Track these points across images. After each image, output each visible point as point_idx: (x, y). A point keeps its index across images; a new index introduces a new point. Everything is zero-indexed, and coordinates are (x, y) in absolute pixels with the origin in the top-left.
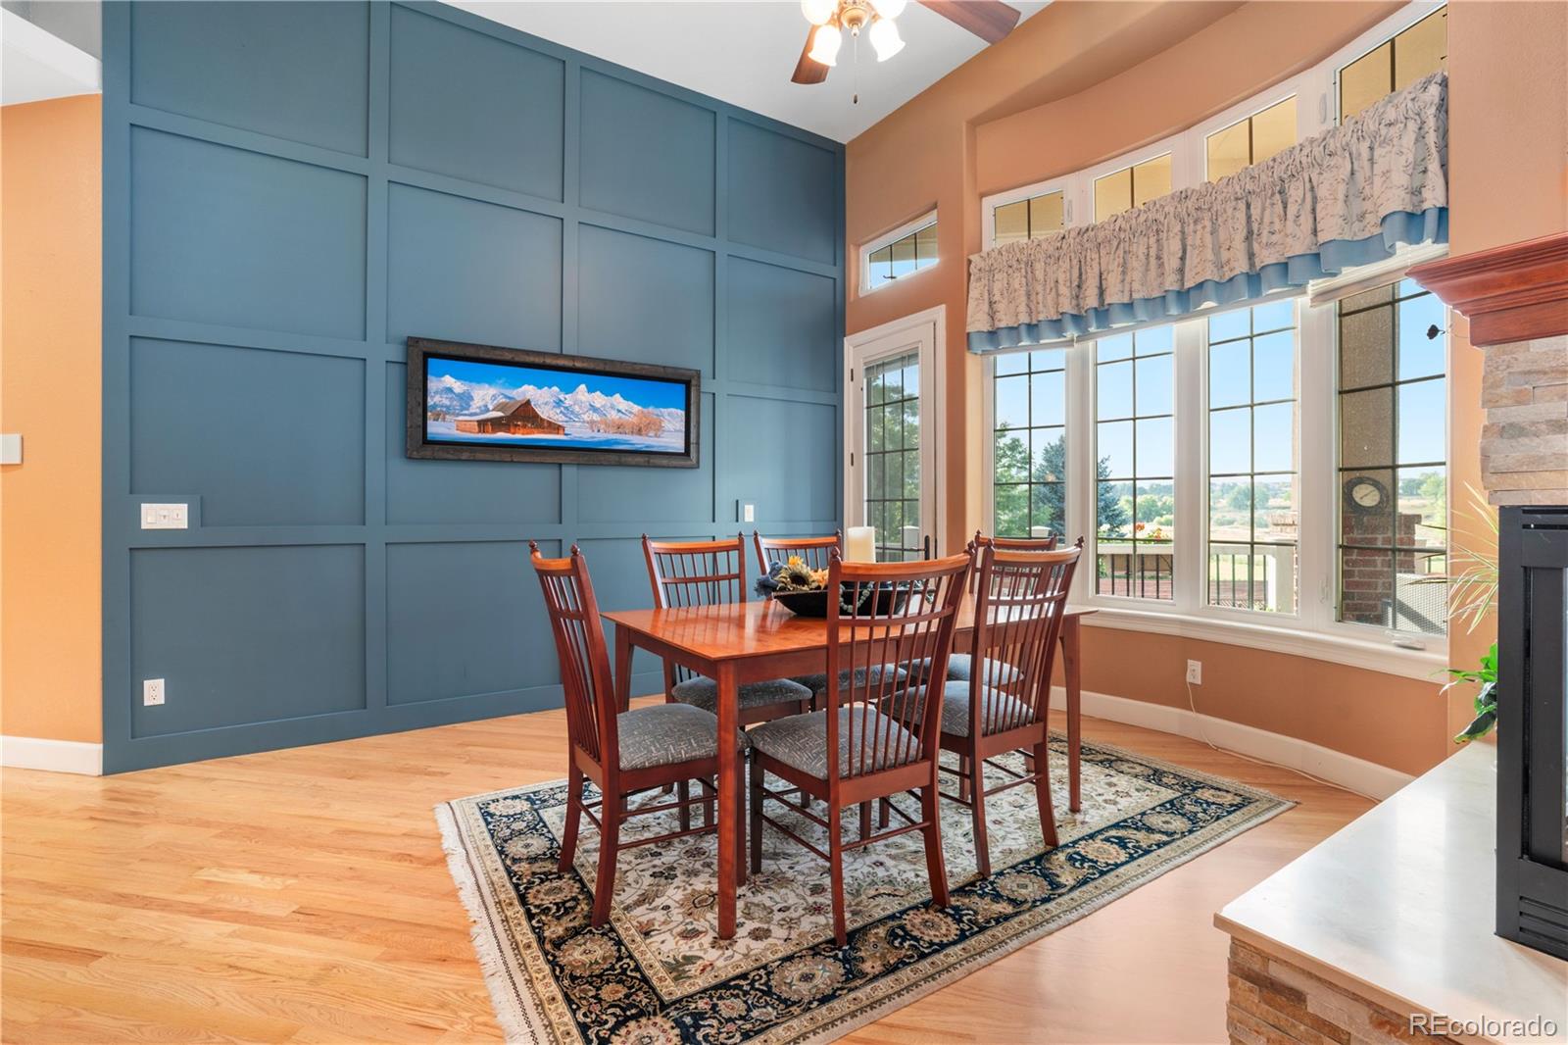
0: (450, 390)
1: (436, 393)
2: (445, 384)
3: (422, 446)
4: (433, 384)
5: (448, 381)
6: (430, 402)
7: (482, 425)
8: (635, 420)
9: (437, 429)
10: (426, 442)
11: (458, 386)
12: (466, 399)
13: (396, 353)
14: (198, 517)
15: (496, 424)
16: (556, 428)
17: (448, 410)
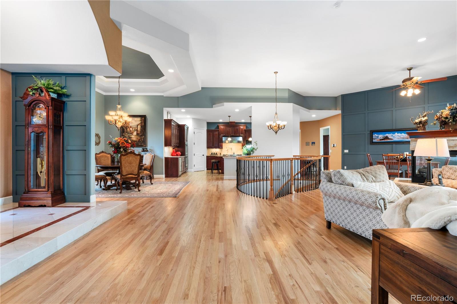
0: (376, 136)
1: (374, 136)
2: (375, 135)
3: (372, 143)
4: (374, 135)
5: (376, 135)
6: (373, 138)
7: (380, 140)
8: (406, 137)
9: (374, 141)
10: (373, 142)
11: (377, 135)
12: (378, 137)
13: (369, 132)
14: (349, 151)
15: (382, 139)
16: (392, 139)
17: (376, 138)
